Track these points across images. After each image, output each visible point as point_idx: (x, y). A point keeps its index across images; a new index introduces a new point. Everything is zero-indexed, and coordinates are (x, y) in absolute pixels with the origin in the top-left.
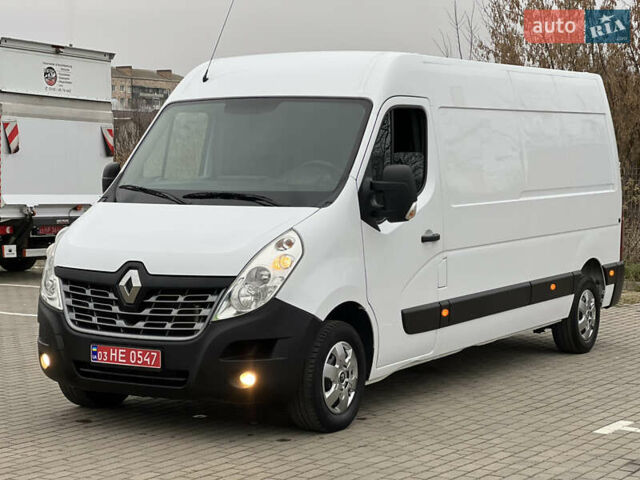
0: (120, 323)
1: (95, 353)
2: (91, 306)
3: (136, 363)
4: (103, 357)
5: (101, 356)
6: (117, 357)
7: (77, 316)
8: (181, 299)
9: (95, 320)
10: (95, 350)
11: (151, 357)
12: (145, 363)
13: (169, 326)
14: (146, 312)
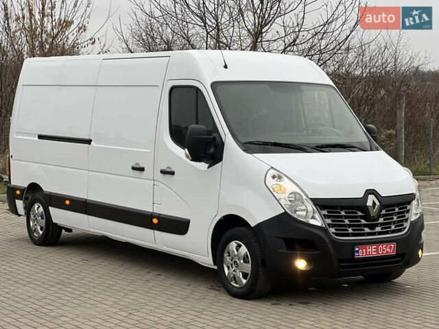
0: (367, 230)
1: (357, 251)
2: (347, 222)
3: (383, 253)
4: (363, 253)
5: (361, 253)
6: (371, 251)
7: (336, 230)
8: (397, 210)
9: (350, 230)
10: (357, 249)
11: (390, 248)
12: (387, 252)
13: (393, 227)
14: (381, 220)
